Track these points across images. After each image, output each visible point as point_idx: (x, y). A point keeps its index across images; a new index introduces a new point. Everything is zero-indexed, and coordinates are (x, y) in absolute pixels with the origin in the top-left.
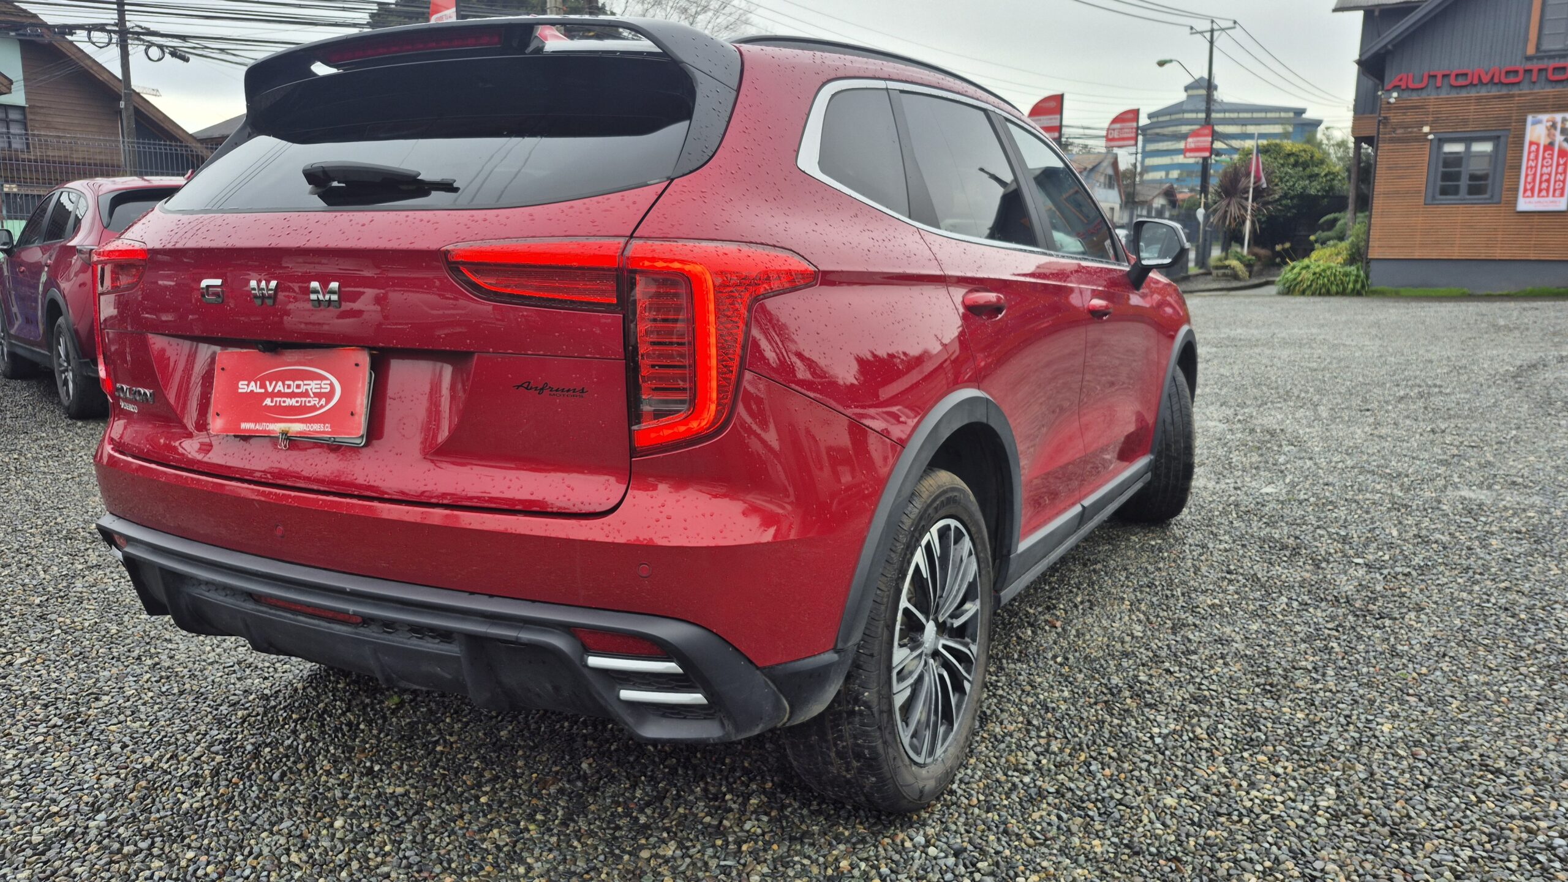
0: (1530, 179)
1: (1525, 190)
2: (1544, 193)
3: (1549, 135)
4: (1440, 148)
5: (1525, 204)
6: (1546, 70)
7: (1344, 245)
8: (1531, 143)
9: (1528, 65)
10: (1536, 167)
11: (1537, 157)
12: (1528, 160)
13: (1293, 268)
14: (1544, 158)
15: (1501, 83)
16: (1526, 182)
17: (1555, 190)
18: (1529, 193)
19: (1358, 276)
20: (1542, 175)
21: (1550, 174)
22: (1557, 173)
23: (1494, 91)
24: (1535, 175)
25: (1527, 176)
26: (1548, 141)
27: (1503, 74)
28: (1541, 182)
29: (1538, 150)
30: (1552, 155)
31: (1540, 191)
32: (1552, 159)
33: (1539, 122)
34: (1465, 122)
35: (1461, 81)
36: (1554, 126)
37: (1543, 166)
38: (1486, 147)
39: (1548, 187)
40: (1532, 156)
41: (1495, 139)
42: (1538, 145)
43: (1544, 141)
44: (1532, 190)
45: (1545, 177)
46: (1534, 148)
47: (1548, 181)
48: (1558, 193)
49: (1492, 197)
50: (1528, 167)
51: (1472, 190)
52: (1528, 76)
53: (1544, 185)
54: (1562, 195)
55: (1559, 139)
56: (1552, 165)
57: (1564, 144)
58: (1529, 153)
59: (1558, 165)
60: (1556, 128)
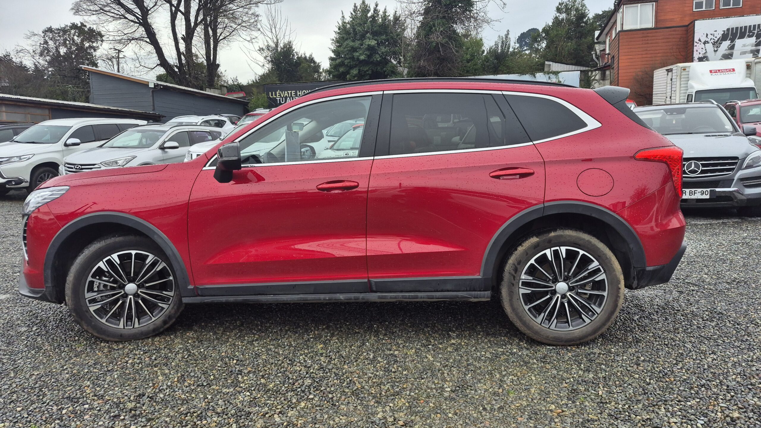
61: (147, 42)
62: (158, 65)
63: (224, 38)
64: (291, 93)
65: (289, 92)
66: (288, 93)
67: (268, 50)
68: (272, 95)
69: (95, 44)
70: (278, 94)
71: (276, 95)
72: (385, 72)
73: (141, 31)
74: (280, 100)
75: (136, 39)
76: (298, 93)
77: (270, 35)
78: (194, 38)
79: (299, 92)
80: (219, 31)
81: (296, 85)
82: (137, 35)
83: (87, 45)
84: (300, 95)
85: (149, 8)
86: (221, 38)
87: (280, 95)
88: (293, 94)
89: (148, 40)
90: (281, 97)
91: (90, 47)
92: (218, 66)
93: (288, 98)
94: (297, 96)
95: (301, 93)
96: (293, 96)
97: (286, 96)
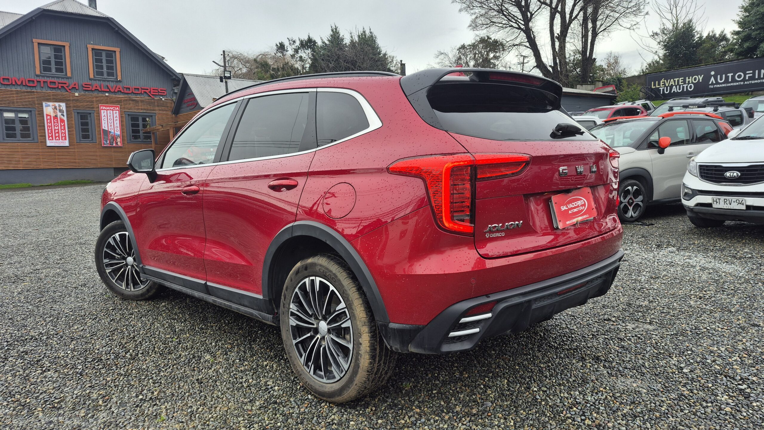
0: (50, 131)
1: (49, 137)
2: (57, 138)
3: (54, 112)
4: (2, 114)
5: (49, 143)
6: (47, 82)
8: (47, 115)
9: (38, 79)
10: (51, 126)
12: (47, 123)
14: (54, 122)
15: (26, 85)
16: (48, 133)
17: (62, 137)
18: (51, 138)
20: (55, 130)
21: (58, 130)
22: (61, 129)
23: (24, 89)
24: (52, 129)
25: (48, 130)
26: (54, 115)
27: (27, 81)
28: (55, 133)
29: (51, 118)
31: (56, 137)
32: (58, 123)
33: (49, 106)
34: (12, 102)
35: (6, 82)
36: (55, 108)
37: (54, 126)
38: (25, 115)
41: (29, 112)
42: (50, 116)
43: (53, 115)
44: (52, 136)
45: (57, 131)
46: (49, 117)
47: (58, 133)
48: (63, 138)
49: (33, 139)
50: (48, 126)
51: (23, 136)
52: (39, 84)
53: (57, 135)
54: (65, 139)
55: (59, 114)
56: (58, 126)
57: (62, 117)
58: (47, 120)
59: (61, 126)
60: (57, 109)
61: (525, 46)
62: (534, 67)
63: (605, 29)
64: (678, 81)
65: (676, 79)
66: (675, 81)
67: (664, 33)
68: (655, 85)
69: (498, 54)
70: (661, 83)
71: (659, 84)
73: (523, 36)
74: (663, 90)
75: (517, 45)
76: (687, 80)
77: (669, 16)
78: (568, 35)
79: (689, 78)
80: (598, 23)
81: (685, 70)
82: (517, 42)
84: (689, 81)
85: (533, 12)
86: (601, 29)
87: (665, 84)
88: (680, 81)
89: (528, 44)
90: (665, 86)
91: (494, 57)
92: (595, 59)
93: (674, 87)
94: (685, 83)
95: (690, 80)
96: (680, 83)
97: (672, 85)
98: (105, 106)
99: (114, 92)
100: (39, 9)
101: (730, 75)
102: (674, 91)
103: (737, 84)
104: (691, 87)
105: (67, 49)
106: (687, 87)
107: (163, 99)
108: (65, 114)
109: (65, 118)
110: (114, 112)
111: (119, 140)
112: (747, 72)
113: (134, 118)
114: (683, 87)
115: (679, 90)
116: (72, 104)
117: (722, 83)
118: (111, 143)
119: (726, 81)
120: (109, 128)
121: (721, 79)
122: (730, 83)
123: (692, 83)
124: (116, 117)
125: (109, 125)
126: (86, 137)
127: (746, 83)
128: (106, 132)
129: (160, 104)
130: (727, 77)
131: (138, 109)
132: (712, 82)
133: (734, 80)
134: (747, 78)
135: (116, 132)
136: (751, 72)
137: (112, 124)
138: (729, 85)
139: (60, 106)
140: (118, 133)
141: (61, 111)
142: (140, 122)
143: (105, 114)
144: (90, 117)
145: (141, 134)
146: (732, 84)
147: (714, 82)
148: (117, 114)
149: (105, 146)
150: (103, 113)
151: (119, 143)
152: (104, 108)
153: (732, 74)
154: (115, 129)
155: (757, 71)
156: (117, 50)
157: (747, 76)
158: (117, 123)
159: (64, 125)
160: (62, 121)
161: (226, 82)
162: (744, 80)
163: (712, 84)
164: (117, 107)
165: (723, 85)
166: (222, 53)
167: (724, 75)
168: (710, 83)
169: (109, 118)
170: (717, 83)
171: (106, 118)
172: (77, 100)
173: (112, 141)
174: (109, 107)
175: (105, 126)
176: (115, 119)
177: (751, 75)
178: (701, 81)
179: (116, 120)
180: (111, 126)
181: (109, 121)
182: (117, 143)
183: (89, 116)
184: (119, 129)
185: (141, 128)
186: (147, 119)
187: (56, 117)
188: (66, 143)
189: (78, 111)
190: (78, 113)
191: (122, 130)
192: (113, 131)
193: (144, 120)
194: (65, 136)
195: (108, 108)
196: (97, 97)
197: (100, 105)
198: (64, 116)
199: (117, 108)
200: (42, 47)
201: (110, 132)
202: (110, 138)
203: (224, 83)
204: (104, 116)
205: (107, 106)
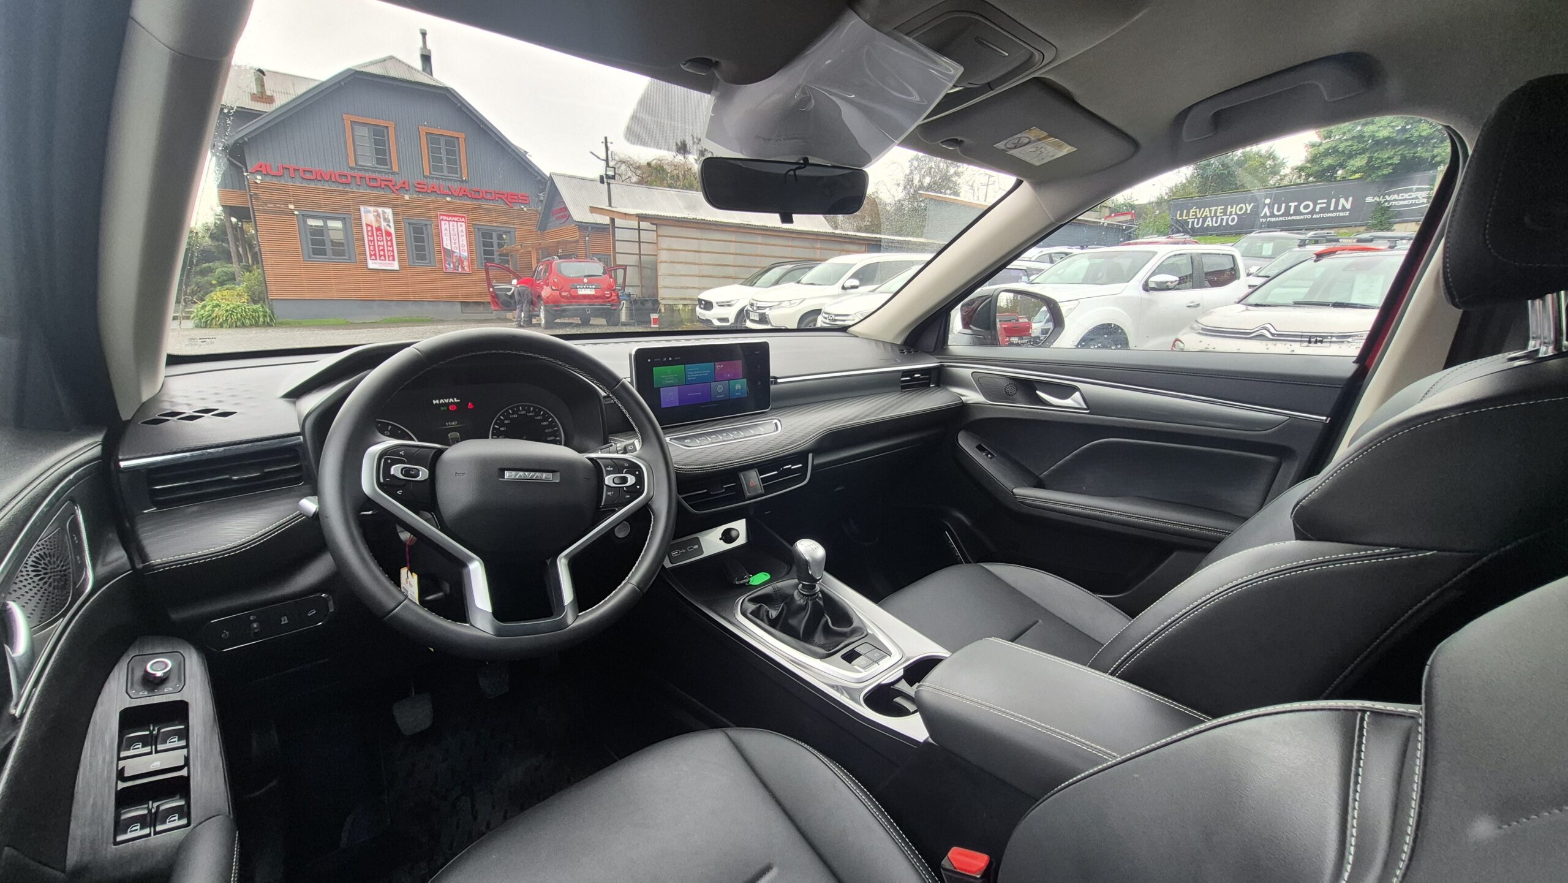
0: (372, 248)
1: (371, 255)
2: (383, 258)
3: (377, 221)
4: (305, 222)
5: (372, 264)
6: (365, 178)
7: (240, 288)
8: (367, 225)
9: (352, 173)
10: (374, 240)
11: (373, 235)
12: (368, 236)
13: (204, 307)
14: (377, 236)
15: (336, 182)
16: (370, 250)
17: (389, 256)
18: (373, 257)
19: (265, 312)
20: (379, 246)
21: (383, 246)
22: (388, 246)
23: (334, 187)
24: (374, 245)
25: (369, 246)
26: (377, 225)
27: (337, 176)
28: (379, 251)
29: (372, 229)
30: (382, 234)
31: (380, 256)
32: (382, 236)
33: (369, 212)
34: (319, 205)
35: (308, 176)
36: (378, 215)
37: (378, 241)
38: (338, 224)
39: (384, 253)
40: (370, 234)
41: (343, 219)
42: (372, 226)
44: (375, 255)
45: (381, 248)
46: (369, 228)
47: (383, 250)
48: (391, 258)
49: (350, 259)
50: (369, 241)
51: (335, 253)
52: (354, 180)
53: (382, 253)
54: (394, 260)
55: (383, 224)
56: (383, 241)
57: (388, 228)
58: (368, 231)
59: (387, 241)
60: (380, 217)
64: (1216, 211)
65: (1213, 209)
66: (1210, 211)
68: (1181, 215)
70: (1191, 213)
71: (1188, 214)
72: (1434, 157)
74: (1193, 222)
76: (1229, 210)
79: (1232, 208)
81: (1227, 196)
83: (952, 170)
84: (1231, 212)
87: (1196, 215)
88: (1219, 211)
90: (1196, 217)
91: (956, 174)
93: (1209, 219)
94: (1225, 214)
95: (1234, 210)
96: (1218, 214)
97: (1206, 216)
98: (447, 216)
99: (458, 196)
100: (349, 70)
101: (1293, 204)
102: (1208, 225)
103: (1302, 217)
104: (1233, 220)
105: (391, 130)
106: (1227, 219)
107: (525, 209)
108: (392, 224)
109: (392, 230)
110: (459, 224)
111: (466, 263)
112: (1319, 201)
113: (486, 235)
114: (1222, 220)
115: (1216, 223)
116: (400, 210)
117: (1278, 216)
118: (455, 268)
119: (1287, 213)
120: (453, 246)
121: (1279, 210)
122: (1291, 215)
123: (1236, 214)
124: (462, 231)
125: (453, 241)
126: (423, 258)
127: (1314, 216)
128: (449, 253)
129: (521, 215)
130: (1288, 208)
131: (492, 221)
132: (1266, 213)
133: (1297, 212)
134: (1317, 210)
135: (462, 253)
136: (1325, 201)
137: (457, 241)
138: (1289, 218)
139: (384, 212)
140: (465, 254)
141: (385, 219)
142: (495, 241)
143: (447, 226)
144: (427, 230)
145: (496, 256)
146: (1293, 218)
147: (1268, 214)
148: (462, 227)
149: (448, 271)
150: (444, 225)
151: (466, 268)
152: (445, 218)
153: (1296, 203)
154: (461, 248)
155: (1334, 200)
156: (462, 136)
157: (1318, 207)
158: (463, 240)
159: (391, 240)
160: (389, 234)
161: (609, 184)
162: (1313, 212)
163: (1265, 216)
164: (462, 217)
165: (1281, 219)
166: (604, 141)
167: (1284, 205)
168: (1262, 215)
169: (452, 232)
170: (1273, 215)
171: (448, 232)
172: (406, 205)
173: (457, 264)
174: (452, 216)
175: (447, 244)
176: (460, 234)
177: (1324, 205)
178: (1248, 212)
179: (462, 236)
180: (455, 243)
181: (452, 236)
182: (463, 268)
183: (424, 228)
184: (466, 248)
185: (495, 248)
186: (504, 236)
187: (379, 229)
188: (395, 266)
189: (410, 221)
190: (409, 223)
191: (470, 251)
192: (458, 251)
193: (500, 237)
194: (393, 256)
195: (450, 218)
196: (434, 202)
197: (439, 213)
198: (390, 226)
199: (463, 219)
200: (356, 127)
201: (453, 252)
202: (455, 260)
203: (606, 185)
204: (446, 229)
205: (449, 216)
